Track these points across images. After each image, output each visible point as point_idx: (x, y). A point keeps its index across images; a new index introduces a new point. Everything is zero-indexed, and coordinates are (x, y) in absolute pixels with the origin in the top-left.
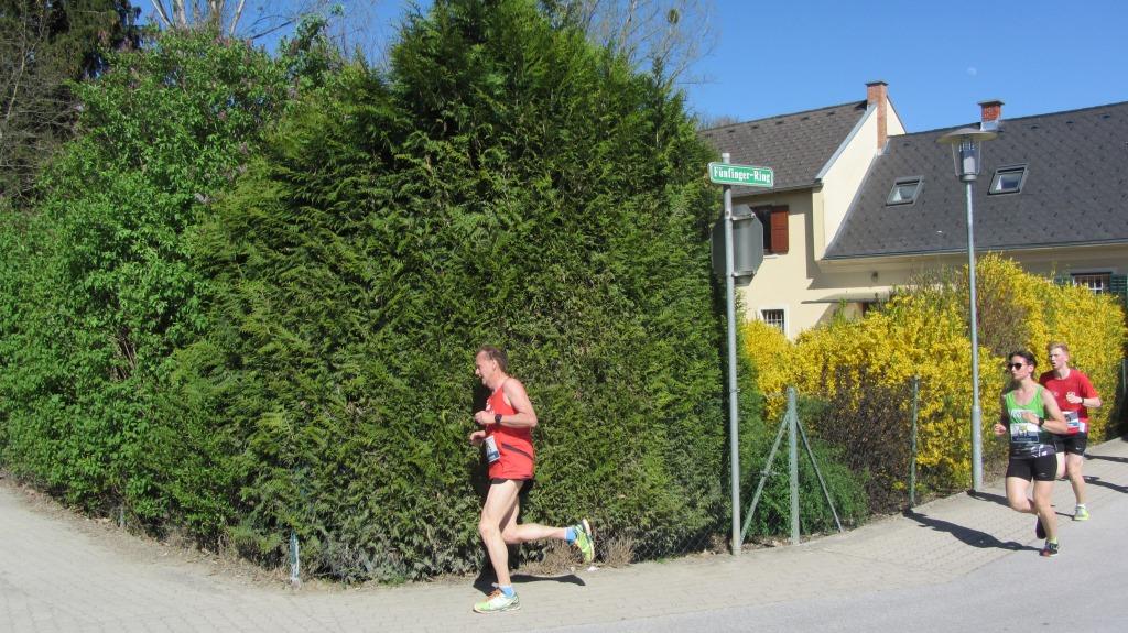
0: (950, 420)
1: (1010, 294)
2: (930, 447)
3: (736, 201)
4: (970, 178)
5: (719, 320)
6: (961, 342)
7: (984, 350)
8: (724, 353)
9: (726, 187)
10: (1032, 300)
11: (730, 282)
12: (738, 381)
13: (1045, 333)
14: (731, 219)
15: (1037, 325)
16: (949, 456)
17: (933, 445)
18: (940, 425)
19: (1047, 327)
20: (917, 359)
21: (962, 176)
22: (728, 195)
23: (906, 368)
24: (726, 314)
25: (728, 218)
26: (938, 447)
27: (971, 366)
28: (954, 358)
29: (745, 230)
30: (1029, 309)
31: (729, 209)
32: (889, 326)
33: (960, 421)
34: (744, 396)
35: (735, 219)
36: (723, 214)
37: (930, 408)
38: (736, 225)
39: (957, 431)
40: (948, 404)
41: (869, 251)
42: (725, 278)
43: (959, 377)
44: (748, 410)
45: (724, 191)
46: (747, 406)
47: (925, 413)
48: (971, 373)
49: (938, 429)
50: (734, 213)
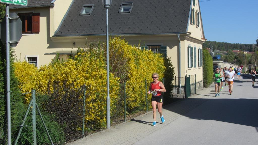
0: (99, 102)
1: (123, 53)
2: (90, 113)
3: (11, 11)
4: (108, 6)
5: (3, 61)
6: (104, 71)
7: (112, 75)
8: (5, 75)
9: (7, 5)
10: (131, 56)
11: (8, 45)
12: (11, 87)
13: (135, 68)
14: (9, 19)
15: (132, 65)
16: (98, 116)
17: (92, 112)
18: (95, 105)
19: (136, 66)
20: (86, 78)
21: (105, 5)
22: (8, 8)
23: (82, 81)
24: (6, 58)
25: (7, 18)
26: (94, 113)
27: (107, 81)
28: (101, 78)
29: (14, 23)
30: (130, 59)
31: (8, 14)
32: (76, 65)
33: (102, 102)
34: (13, 94)
35: (10, 18)
36: (5, 16)
37: (91, 98)
38: (11, 21)
39: (101, 107)
40: (98, 96)
41: (72, 34)
42: (6, 43)
43: (102, 85)
44: (15, 99)
45: (6, 6)
46: (14, 98)
47: (89, 100)
48: (107, 84)
49: (94, 106)
50: (10, 16)
